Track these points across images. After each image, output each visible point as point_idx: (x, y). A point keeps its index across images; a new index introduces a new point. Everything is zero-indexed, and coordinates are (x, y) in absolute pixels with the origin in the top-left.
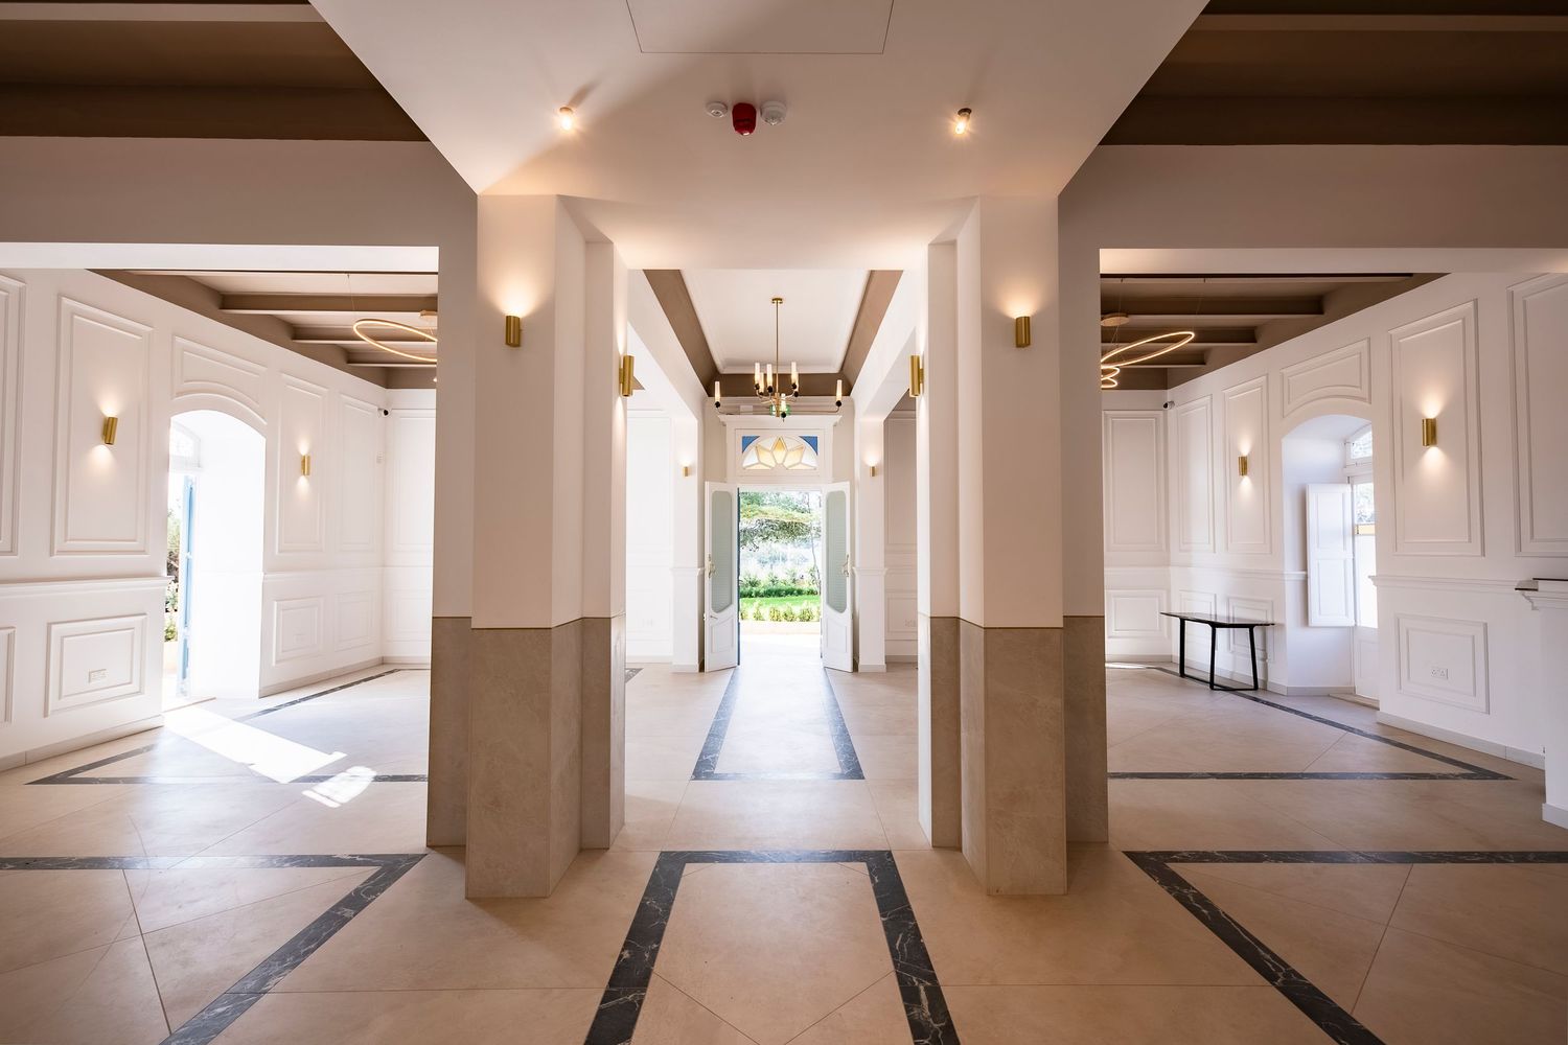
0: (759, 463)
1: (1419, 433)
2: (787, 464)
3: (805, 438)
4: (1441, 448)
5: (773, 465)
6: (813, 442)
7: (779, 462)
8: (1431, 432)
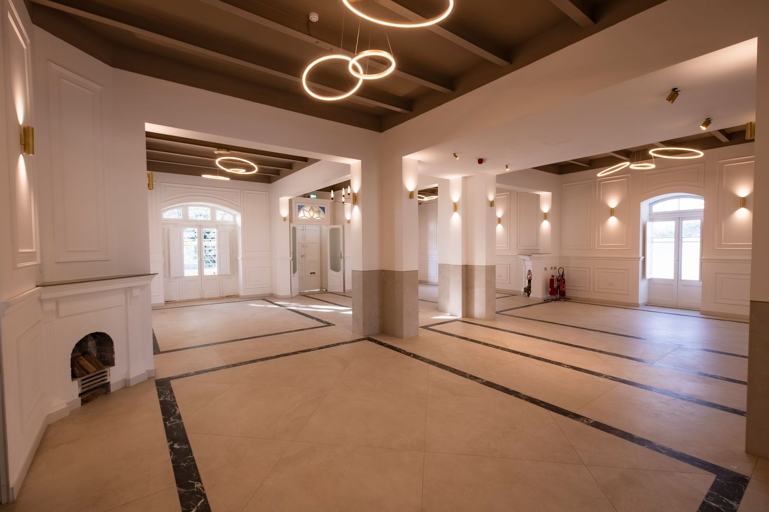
0: (305, 216)
1: (497, 221)
2: (314, 217)
3: (321, 208)
4: (502, 224)
5: (310, 217)
6: (323, 209)
7: (312, 216)
8: (499, 221)
